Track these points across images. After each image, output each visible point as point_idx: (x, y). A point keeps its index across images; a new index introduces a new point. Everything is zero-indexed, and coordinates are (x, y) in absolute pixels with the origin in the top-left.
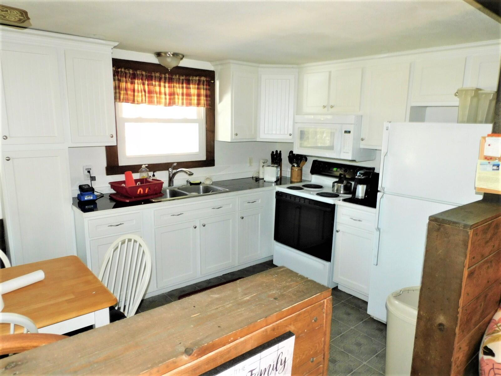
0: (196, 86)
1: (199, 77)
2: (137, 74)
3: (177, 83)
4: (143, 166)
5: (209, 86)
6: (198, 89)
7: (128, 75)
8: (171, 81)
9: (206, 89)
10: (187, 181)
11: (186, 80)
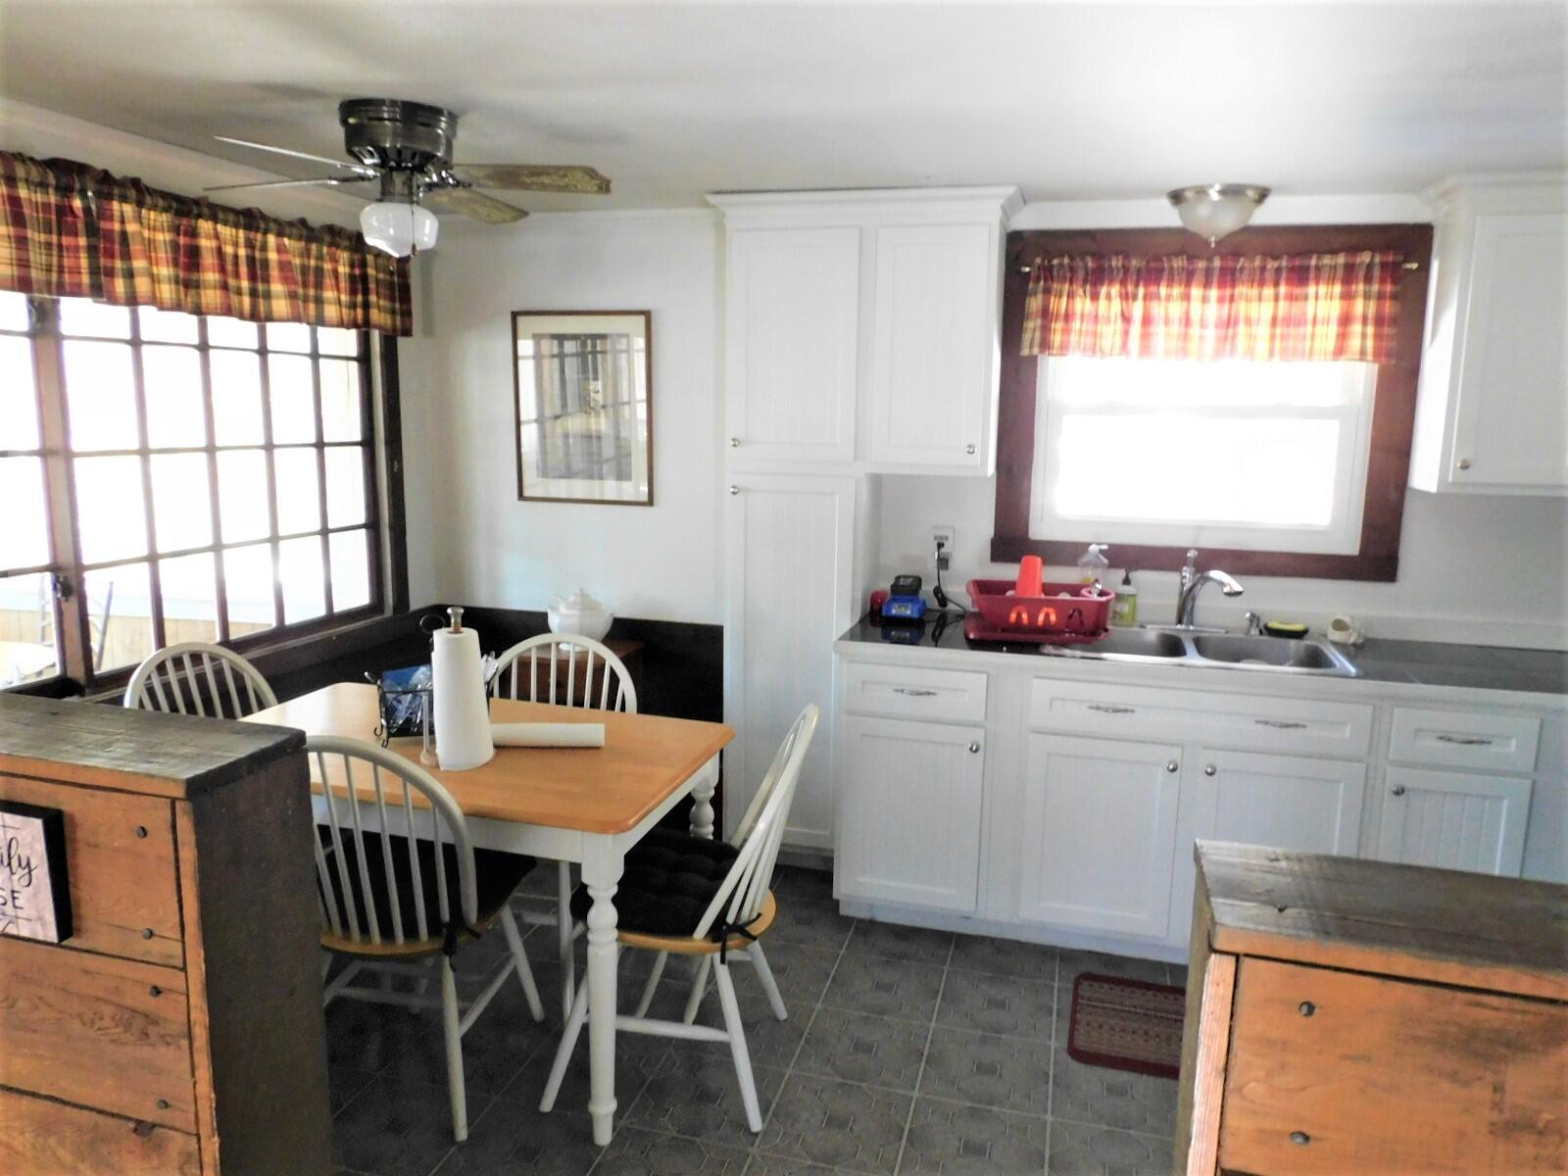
0: (1338, 289)
1: (1346, 256)
2: (1110, 266)
3: (1255, 284)
4: (1093, 548)
5: (1395, 282)
6: (1347, 296)
7: (1081, 274)
8: (1229, 278)
9: (1381, 296)
10: (1254, 618)
11: (1291, 269)
